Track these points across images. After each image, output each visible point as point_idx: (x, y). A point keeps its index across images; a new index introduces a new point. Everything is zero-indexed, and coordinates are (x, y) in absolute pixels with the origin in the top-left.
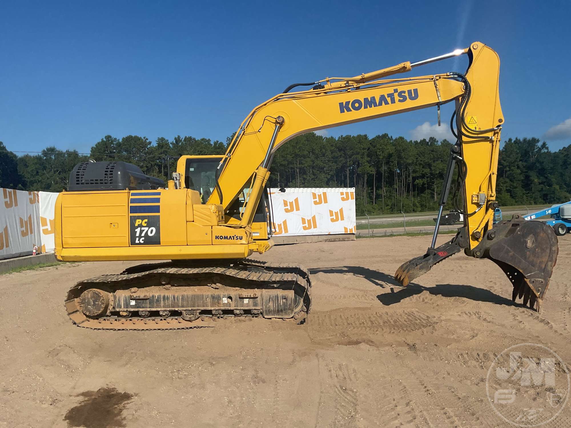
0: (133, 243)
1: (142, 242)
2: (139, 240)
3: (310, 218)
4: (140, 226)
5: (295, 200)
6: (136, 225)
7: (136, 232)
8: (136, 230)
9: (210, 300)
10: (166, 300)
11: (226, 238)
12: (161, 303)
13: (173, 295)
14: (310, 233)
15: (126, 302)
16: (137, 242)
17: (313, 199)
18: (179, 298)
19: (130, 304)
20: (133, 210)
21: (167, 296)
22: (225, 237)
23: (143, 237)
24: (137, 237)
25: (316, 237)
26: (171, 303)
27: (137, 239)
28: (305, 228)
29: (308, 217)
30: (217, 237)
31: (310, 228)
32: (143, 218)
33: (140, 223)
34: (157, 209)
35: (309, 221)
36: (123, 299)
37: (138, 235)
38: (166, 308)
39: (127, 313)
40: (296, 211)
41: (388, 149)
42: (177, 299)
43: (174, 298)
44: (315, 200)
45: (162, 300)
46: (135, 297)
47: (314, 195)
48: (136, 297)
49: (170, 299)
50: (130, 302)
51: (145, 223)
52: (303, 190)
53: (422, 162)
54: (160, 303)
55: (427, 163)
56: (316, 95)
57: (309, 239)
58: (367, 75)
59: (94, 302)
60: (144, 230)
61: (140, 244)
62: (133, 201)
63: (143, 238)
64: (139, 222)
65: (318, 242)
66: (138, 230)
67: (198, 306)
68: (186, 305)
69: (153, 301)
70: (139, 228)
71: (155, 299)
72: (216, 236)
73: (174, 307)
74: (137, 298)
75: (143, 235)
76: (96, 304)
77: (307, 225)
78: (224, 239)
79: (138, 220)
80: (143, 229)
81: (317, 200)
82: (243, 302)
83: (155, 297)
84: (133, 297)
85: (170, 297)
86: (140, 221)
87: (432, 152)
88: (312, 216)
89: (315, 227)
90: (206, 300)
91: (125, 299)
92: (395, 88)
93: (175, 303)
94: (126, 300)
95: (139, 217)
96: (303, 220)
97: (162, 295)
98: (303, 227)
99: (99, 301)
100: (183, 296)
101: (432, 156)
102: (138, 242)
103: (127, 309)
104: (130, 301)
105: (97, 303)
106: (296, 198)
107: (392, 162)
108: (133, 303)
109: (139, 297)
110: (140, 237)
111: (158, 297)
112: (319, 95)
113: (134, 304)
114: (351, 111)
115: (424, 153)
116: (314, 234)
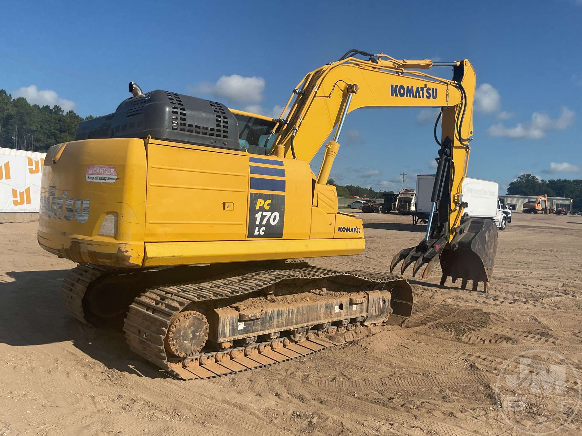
0: (251, 235)
1: (262, 233)
2: (259, 231)
3: (23, 190)
4: (262, 209)
5: (5, 164)
6: (257, 208)
7: (257, 217)
8: (257, 215)
9: (323, 311)
10: (280, 317)
11: (348, 230)
12: (275, 321)
13: (288, 309)
14: (21, 210)
15: (233, 326)
16: (256, 233)
17: (29, 166)
18: (294, 311)
19: (237, 328)
20: (255, 184)
21: (282, 311)
22: (347, 228)
23: (263, 226)
24: (257, 226)
25: (29, 215)
26: (285, 319)
27: (257, 228)
28: (16, 203)
29: (20, 189)
30: (340, 229)
31: (22, 202)
32: (265, 197)
33: (262, 205)
34: (281, 186)
35: (22, 194)
36: (228, 323)
37: (258, 223)
38: (279, 327)
39: (230, 344)
40: (6, 179)
41: (8, 109)
42: (292, 313)
43: (289, 312)
44: (31, 167)
45: (276, 317)
46: (250, 316)
47: (30, 161)
48: (252, 316)
49: (285, 314)
50: (237, 326)
51: (268, 205)
52: (16, 152)
53: (47, 132)
54: (273, 322)
55: (53, 133)
56: (372, 69)
57: (19, 218)
58: (409, 62)
59: (193, 333)
60: (266, 216)
61: (259, 236)
62: (253, 170)
63: (264, 228)
64: (261, 203)
65: (31, 221)
66: (259, 215)
67: (312, 321)
68: (300, 320)
69: (266, 320)
70: (260, 213)
71: (267, 316)
72: (339, 227)
73: (288, 326)
74: (252, 318)
75: (264, 223)
76: (197, 336)
77: (18, 199)
78: (346, 231)
79: (259, 201)
80: (265, 213)
81: (34, 167)
82: (352, 309)
83: (268, 314)
84: (247, 317)
85: (284, 312)
86: (262, 201)
87: (59, 122)
88: (26, 188)
89: (29, 202)
90: (320, 311)
91: (231, 322)
92: (426, 83)
93: (289, 319)
94: (233, 323)
95: (261, 196)
96: (14, 192)
97: (276, 310)
98: (14, 201)
99: (200, 331)
100: (298, 309)
101: (59, 126)
102: (258, 233)
103: (235, 337)
104: (237, 323)
105: (198, 334)
106: (7, 162)
107: (12, 125)
108: (241, 326)
109: (254, 316)
110: (260, 226)
111: (271, 313)
112: (374, 70)
113: (243, 328)
114: (398, 96)
115: (50, 122)
116: (26, 212)
